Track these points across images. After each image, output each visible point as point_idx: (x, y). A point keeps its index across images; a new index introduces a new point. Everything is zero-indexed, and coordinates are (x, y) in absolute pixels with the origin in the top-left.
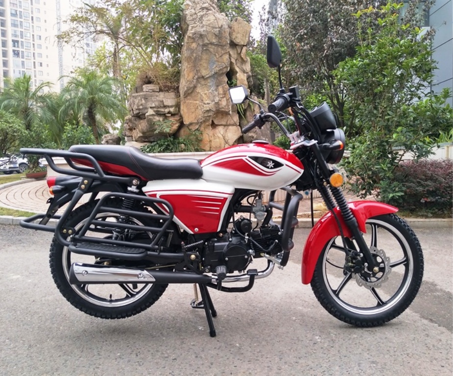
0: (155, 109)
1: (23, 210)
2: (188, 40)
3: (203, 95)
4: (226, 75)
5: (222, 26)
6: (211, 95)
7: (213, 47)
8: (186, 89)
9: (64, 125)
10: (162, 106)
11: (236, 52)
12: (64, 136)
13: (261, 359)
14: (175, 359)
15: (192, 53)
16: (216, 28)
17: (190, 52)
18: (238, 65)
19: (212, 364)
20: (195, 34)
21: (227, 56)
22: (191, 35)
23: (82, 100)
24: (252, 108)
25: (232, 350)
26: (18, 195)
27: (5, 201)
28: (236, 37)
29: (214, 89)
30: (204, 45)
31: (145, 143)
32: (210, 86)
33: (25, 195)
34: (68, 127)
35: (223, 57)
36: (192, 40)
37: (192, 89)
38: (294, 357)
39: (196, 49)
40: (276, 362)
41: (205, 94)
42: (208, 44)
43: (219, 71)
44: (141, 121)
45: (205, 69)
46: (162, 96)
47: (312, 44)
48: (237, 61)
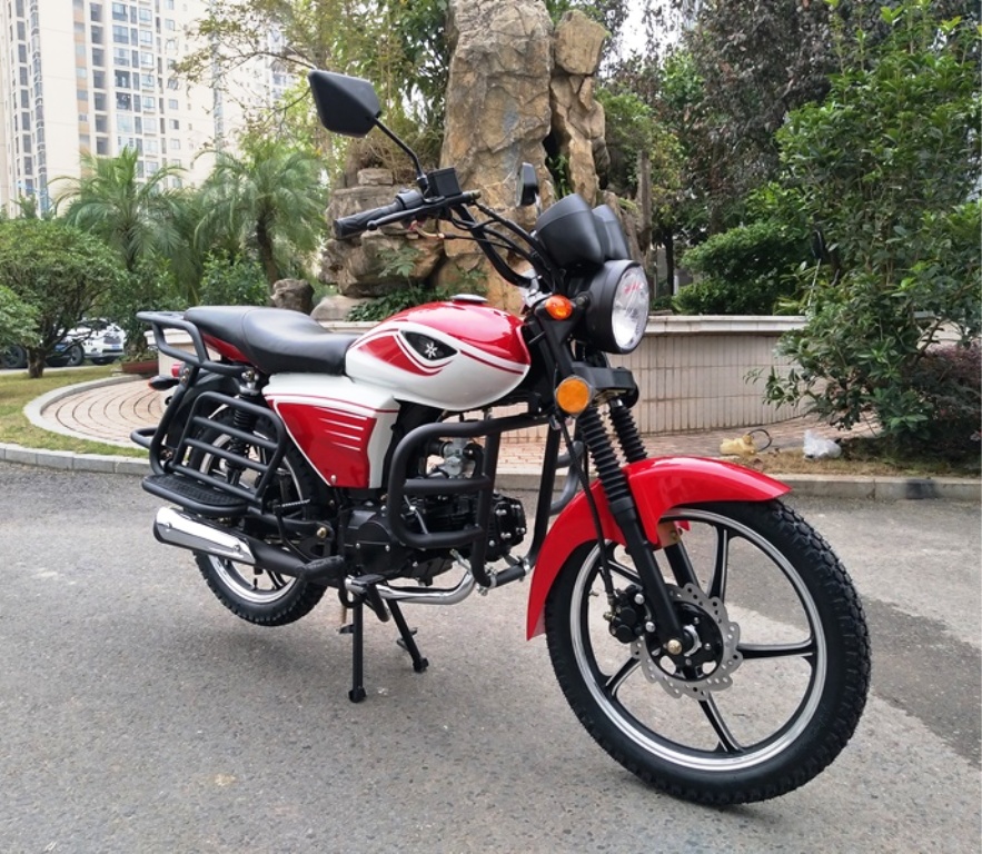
1: (96, 440)
2: (456, 66)
3: (489, 191)
4: (544, 144)
5: (533, 32)
6: (506, 191)
7: (514, 80)
9: (204, 259)
11: (567, 90)
12: (204, 283)
13: (483, 758)
14: (309, 747)
15: (466, 95)
16: (521, 37)
17: (460, 94)
18: (574, 120)
19: (379, 761)
20: (473, 52)
21: (545, 102)
22: (462, 55)
23: (244, 205)
25: (431, 736)
26: (98, 408)
28: (570, 56)
29: (514, 178)
30: (492, 78)
31: (363, 300)
32: (505, 170)
33: (113, 410)
34: (213, 264)
35: (535, 103)
36: (466, 67)
37: (465, 177)
39: (475, 85)
40: (513, 765)
41: (494, 188)
42: (502, 74)
43: (525, 135)
44: (354, 250)
45: (495, 132)
47: (760, 67)
48: (571, 111)
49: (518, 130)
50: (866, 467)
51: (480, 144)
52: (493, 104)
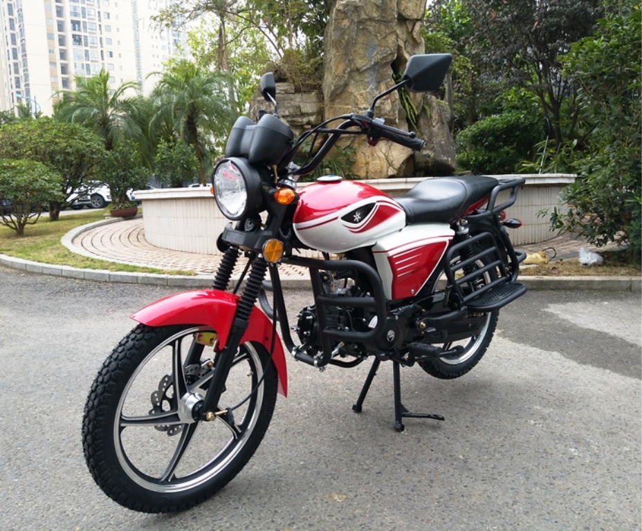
0: (289, 119)
1: (121, 262)
2: (337, 15)
3: (358, 96)
4: (392, 65)
6: (369, 96)
7: (374, 24)
8: (333, 88)
10: (299, 113)
11: (405, 29)
12: (158, 158)
13: (499, 478)
17: (339, 33)
18: (409, 49)
19: (432, 481)
20: (348, 5)
21: (393, 38)
22: (341, 8)
23: (180, 106)
24: (429, 113)
25: (455, 463)
26: (106, 239)
27: (92, 249)
28: (407, 8)
29: (373, 87)
30: (360, 22)
32: (368, 83)
33: (115, 240)
34: (163, 145)
35: (387, 39)
36: (343, 15)
37: (342, 87)
38: (546, 476)
39: (349, 28)
40: (522, 482)
41: (361, 95)
42: (366, 20)
43: (381, 59)
45: (361, 58)
46: (298, 99)
47: (515, 13)
48: (407, 44)
49: (376, 56)
50: (623, 271)
51: (352, 66)
52: (361, 39)
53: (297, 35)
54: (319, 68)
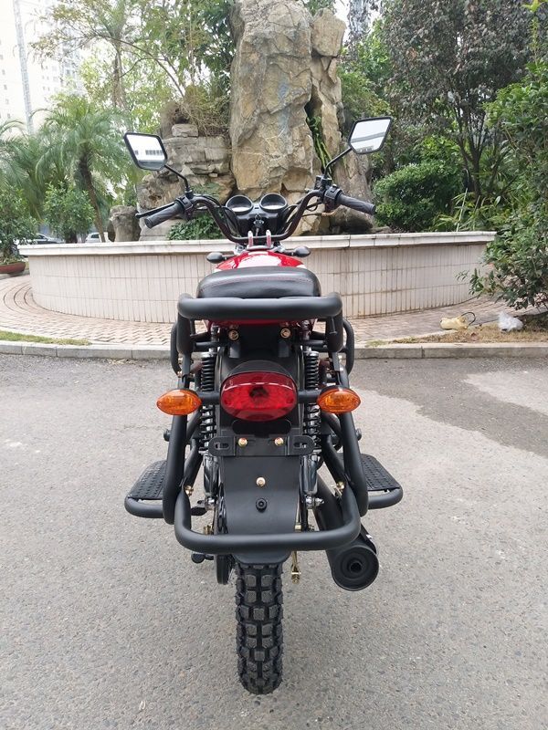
0: (193, 166)
2: (244, 48)
3: (269, 143)
4: (305, 108)
5: (299, 24)
6: (281, 142)
7: (285, 60)
8: (241, 132)
10: (203, 160)
11: (319, 67)
12: (46, 206)
15: (251, 70)
16: (290, 28)
17: (247, 69)
18: (324, 90)
20: (256, 38)
21: (307, 76)
22: (249, 40)
23: (70, 147)
28: (322, 43)
29: (286, 133)
30: (270, 57)
32: (280, 127)
34: (52, 192)
35: (300, 77)
36: (251, 49)
37: (251, 132)
39: (258, 64)
41: (272, 141)
42: (277, 55)
43: (294, 101)
44: (171, 186)
45: (273, 99)
46: (202, 143)
47: (437, 54)
48: (322, 83)
49: (289, 97)
51: (262, 107)
52: (271, 77)
53: (200, 70)
54: (225, 109)
